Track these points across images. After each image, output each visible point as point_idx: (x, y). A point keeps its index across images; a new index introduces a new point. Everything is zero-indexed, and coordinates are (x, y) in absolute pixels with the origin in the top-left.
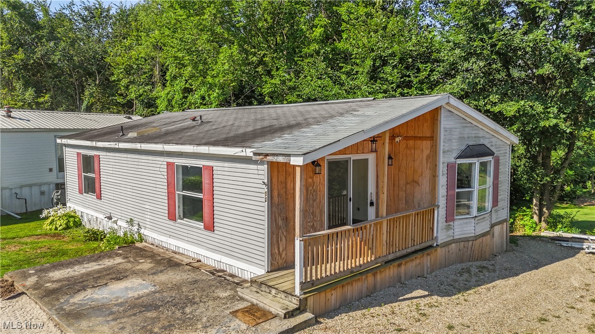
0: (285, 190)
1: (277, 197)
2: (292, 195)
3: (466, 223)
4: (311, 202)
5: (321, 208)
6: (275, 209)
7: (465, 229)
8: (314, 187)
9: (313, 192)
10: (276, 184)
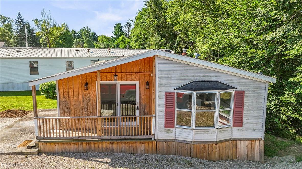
0: (68, 95)
1: (63, 98)
2: (73, 98)
3: (185, 132)
4: (86, 102)
5: (93, 106)
6: (61, 103)
7: (184, 135)
8: (88, 96)
9: (87, 98)
10: (62, 92)
